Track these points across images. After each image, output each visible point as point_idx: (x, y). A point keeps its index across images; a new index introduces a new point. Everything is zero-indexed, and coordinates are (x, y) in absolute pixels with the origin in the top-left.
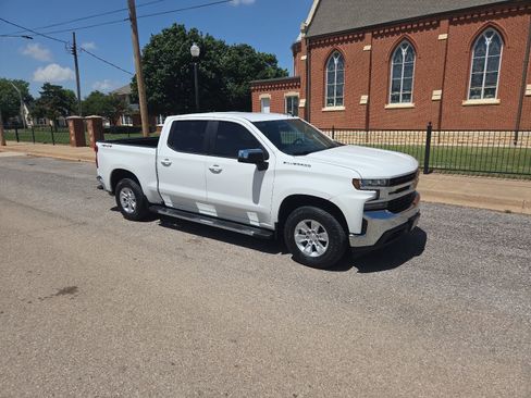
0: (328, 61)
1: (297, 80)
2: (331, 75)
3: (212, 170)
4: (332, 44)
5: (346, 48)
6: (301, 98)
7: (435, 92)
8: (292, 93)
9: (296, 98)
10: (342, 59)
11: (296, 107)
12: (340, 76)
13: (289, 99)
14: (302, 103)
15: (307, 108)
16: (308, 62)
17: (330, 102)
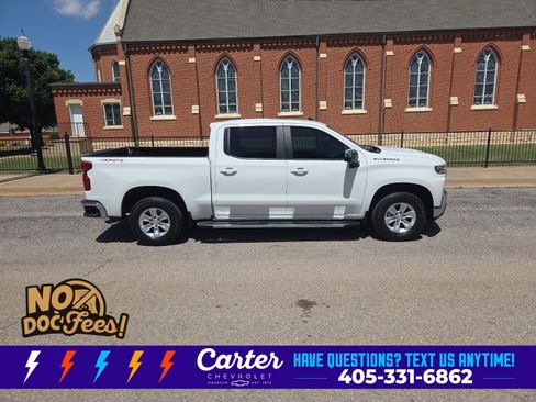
0: (151, 69)
1: (118, 86)
2: (156, 83)
3: (296, 173)
4: (154, 52)
5: (169, 58)
6: (124, 105)
7: (257, 105)
8: (112, 100)
9: (116, 106)
10: (165, 68)
11: (118, 115)
12: (166, 86)
13: (108, 106)
14: (127, 111)
15: (132, 117)
16: (128, 67)
17: (159, 111)
